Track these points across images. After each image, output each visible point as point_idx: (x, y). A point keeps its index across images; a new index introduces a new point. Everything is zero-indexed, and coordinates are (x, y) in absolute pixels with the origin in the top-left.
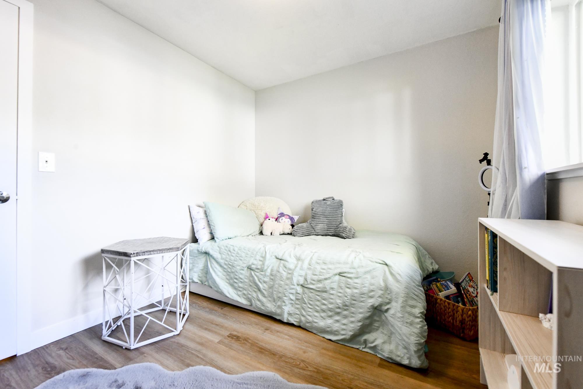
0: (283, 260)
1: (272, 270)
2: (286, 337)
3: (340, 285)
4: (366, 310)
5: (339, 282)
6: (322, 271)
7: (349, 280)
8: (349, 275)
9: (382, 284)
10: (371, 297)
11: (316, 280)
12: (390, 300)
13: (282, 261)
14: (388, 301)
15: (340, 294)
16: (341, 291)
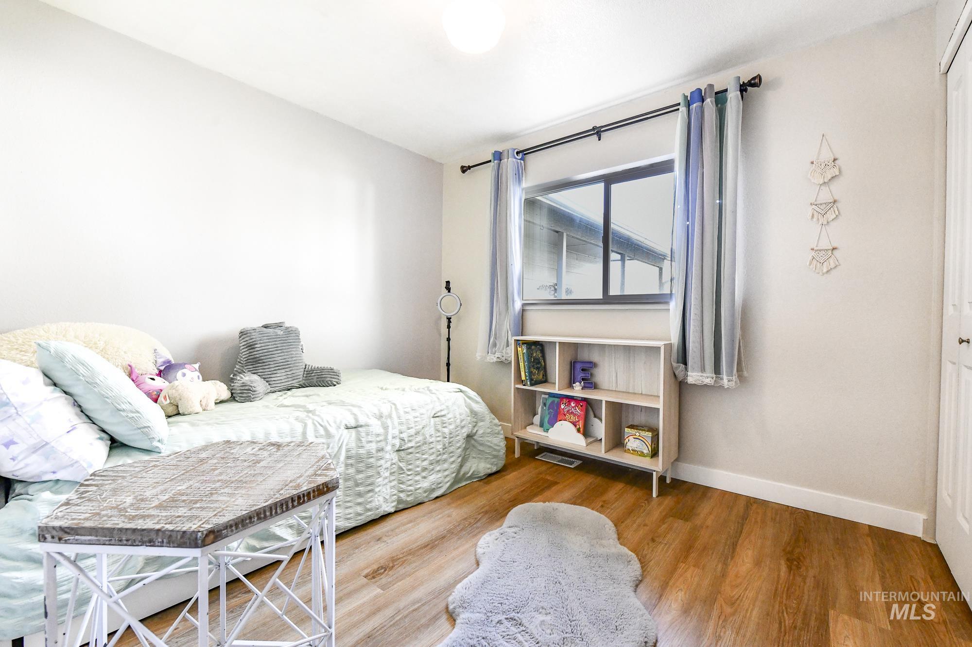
0: (361, 426)
1: (348, 451)
2: (410, 525)
3: (437, 428)
4: (462, 441)
5: (435, 425)
6: (416, 420)
7: (443, 418)
8: (443, 413)
9: (468, 411)
10: (463, 427)
11: (413, 434)
12: (476, 422)
13: (360, 429)
14: (475, 424)
15: (438, 439)
16: (439, 434)
